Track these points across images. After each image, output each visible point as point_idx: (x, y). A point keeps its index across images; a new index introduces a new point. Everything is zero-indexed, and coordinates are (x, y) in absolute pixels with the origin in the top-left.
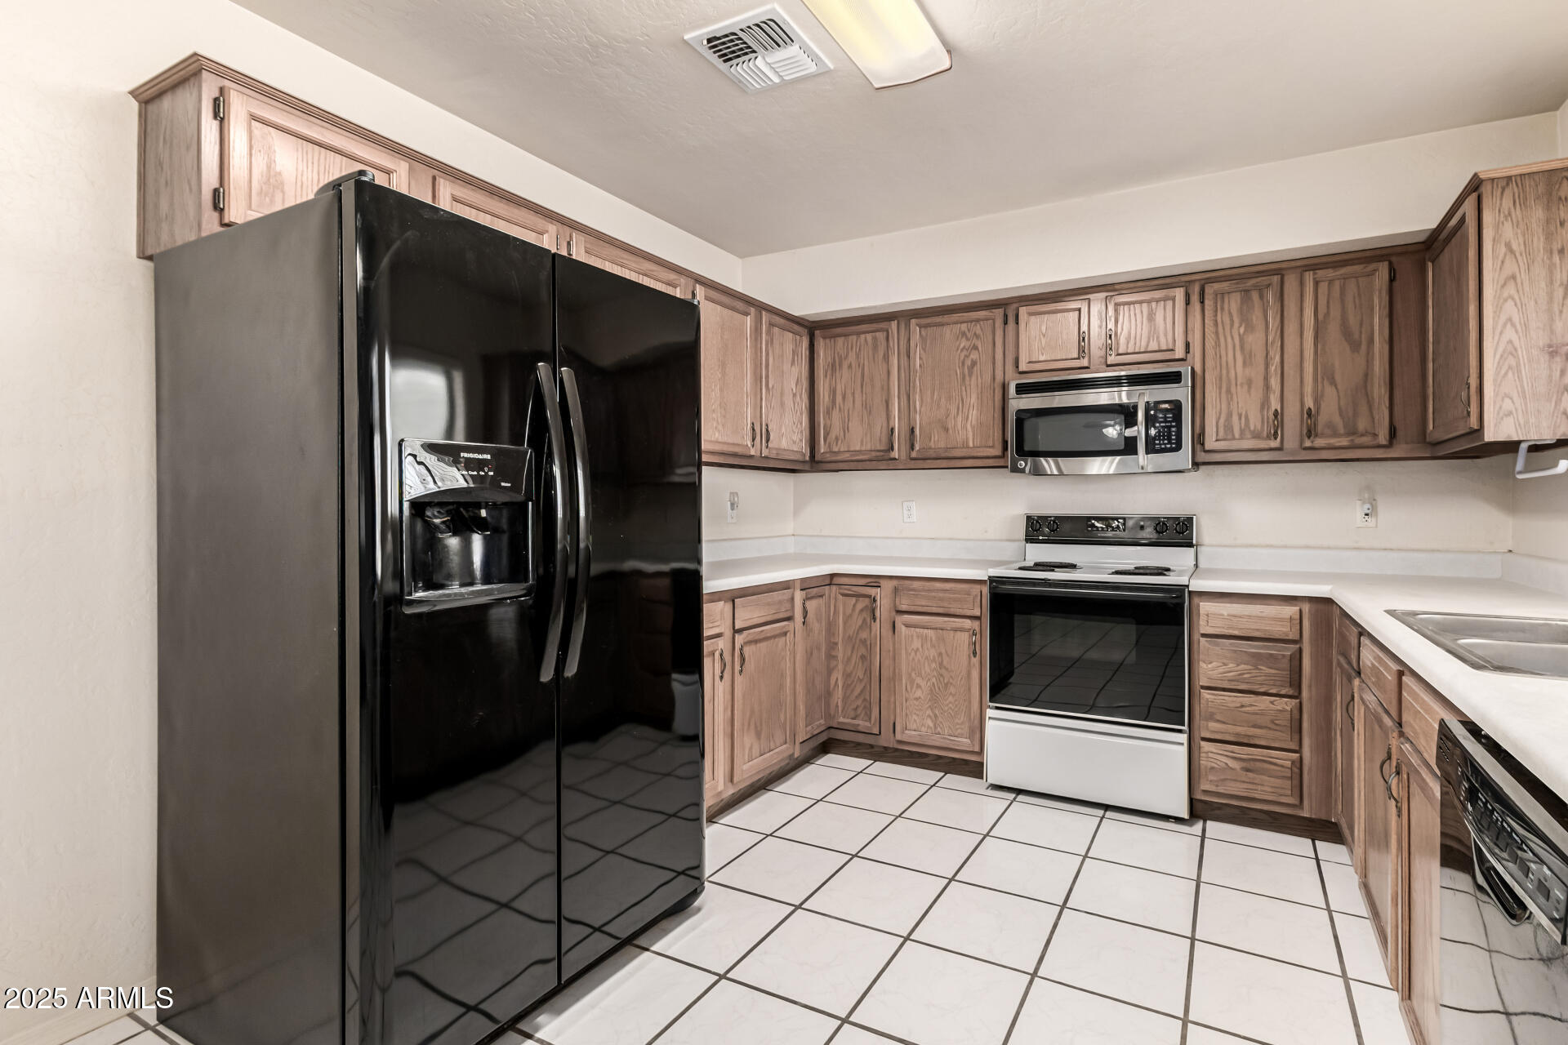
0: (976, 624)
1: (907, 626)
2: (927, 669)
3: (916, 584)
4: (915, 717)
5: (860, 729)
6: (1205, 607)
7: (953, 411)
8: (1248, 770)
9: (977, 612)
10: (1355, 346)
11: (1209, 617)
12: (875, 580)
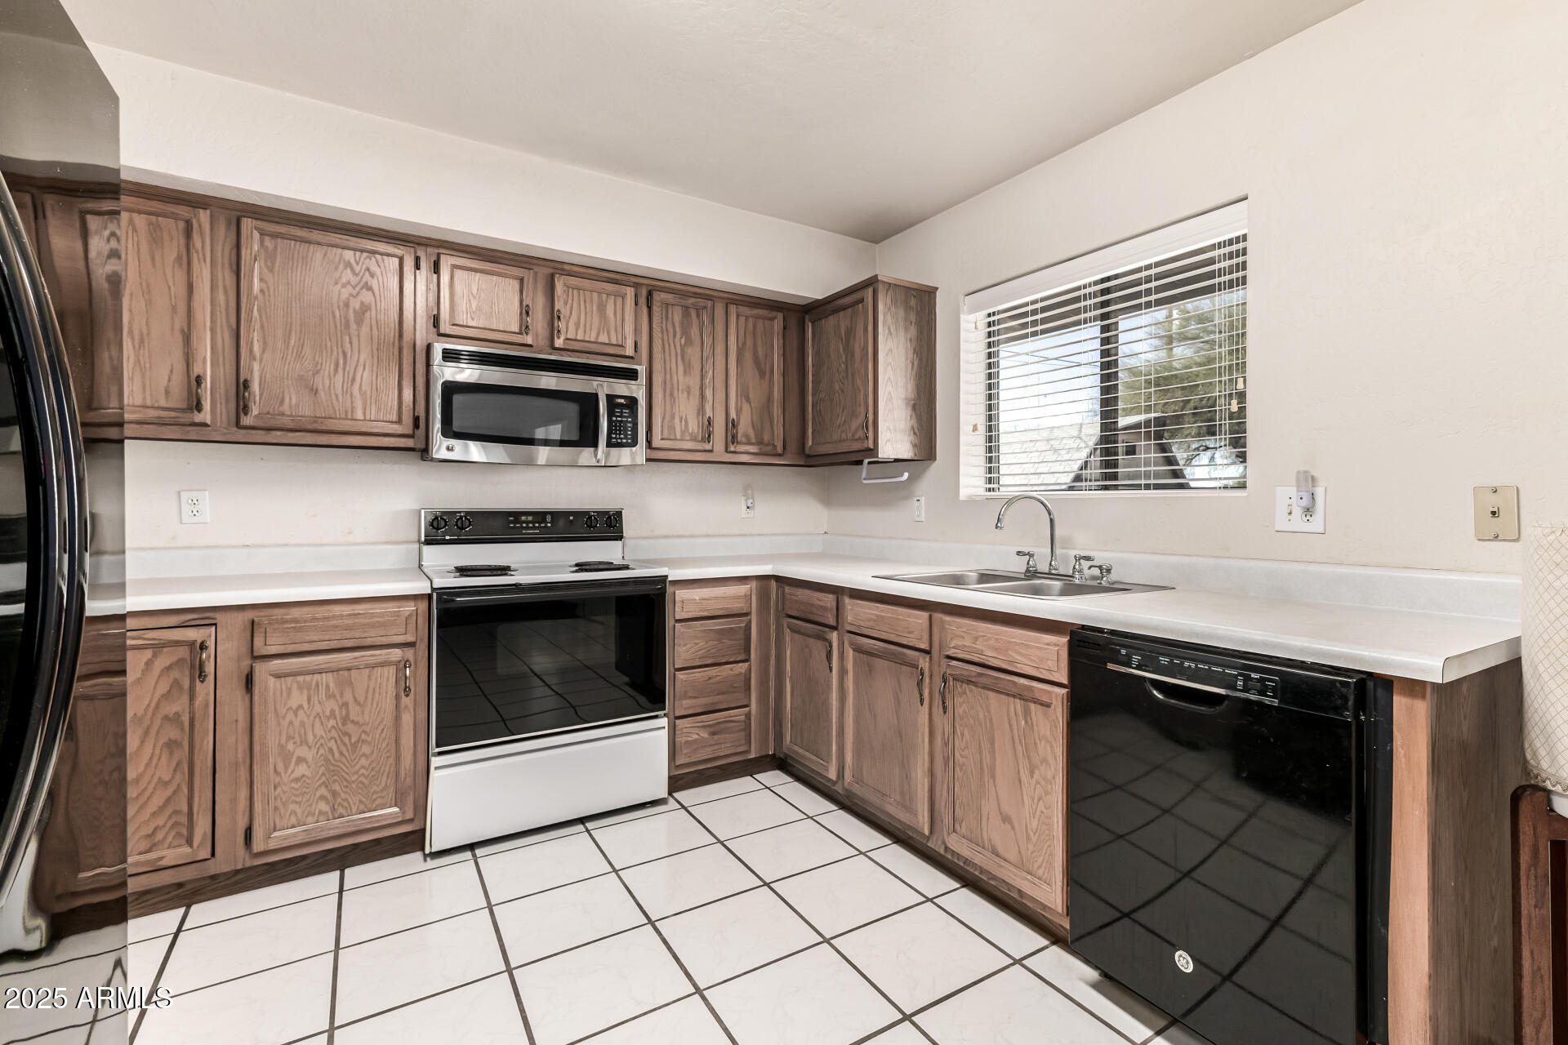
0: (409, 653)
1: (278, 676)
2: (319, 731)
3: (296, 613)
4: (292, 807)
5: (164, 863)
6: (681, 594)
7: (328, 368)
8: (714, 734)
9: (410, 638)
10: (762, 374)
11: (684, 603)
12: (205, 616)
